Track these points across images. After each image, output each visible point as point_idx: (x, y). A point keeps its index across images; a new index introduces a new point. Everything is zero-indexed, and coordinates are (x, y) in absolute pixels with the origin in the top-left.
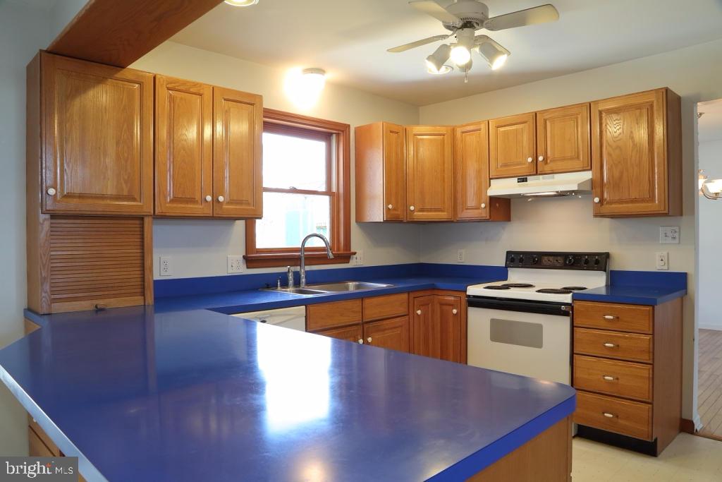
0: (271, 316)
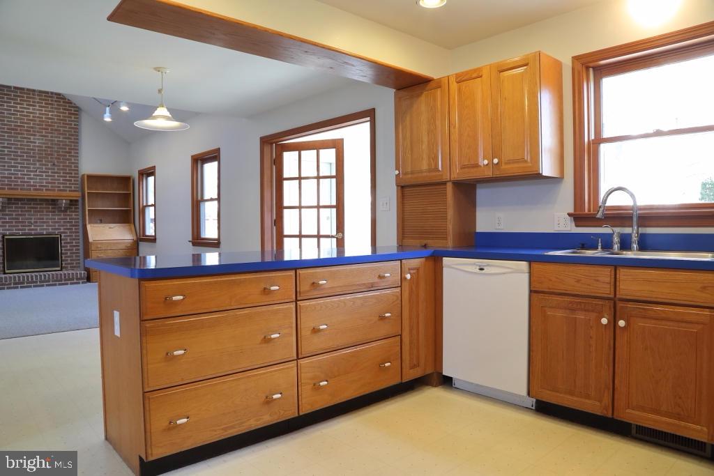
0: (488, 265)
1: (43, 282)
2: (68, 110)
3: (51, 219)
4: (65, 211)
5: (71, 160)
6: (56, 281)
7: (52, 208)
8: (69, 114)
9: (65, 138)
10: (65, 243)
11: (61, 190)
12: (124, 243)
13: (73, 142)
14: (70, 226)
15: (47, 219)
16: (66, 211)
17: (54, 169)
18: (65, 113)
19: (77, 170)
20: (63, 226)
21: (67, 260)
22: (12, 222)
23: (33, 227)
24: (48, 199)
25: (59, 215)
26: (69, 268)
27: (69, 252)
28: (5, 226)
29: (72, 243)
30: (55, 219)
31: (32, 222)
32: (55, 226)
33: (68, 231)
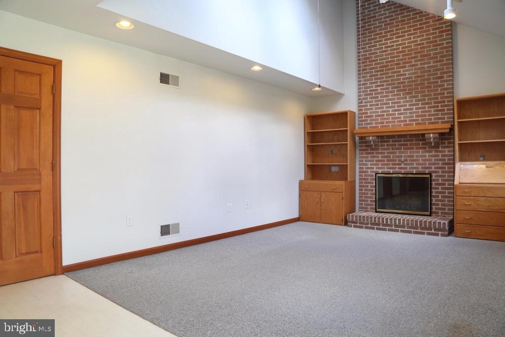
2: (438, 28)
3: (422, 156)
4: (436, 147)
5: (444, 85)
7: (422, 144)
9: (437, 62)
10: (435, 184)
11: (432, 123)
14: (443, 164)
15: (417, 156)
16: (438, 147)
17: (425, 100)
18: (436, 33)
20: (435, 164)
21: (438, 205)
22: (384, 161)
23: (403, 166)
24: (419, 134)
25: (429, 152)
26: (440, 214)
27: (440, 195)
28: (378, 165)
29: (444, 184)
30: (425, 156)
31: (403, 160)
32: (425, 164)
33: (440, 170)
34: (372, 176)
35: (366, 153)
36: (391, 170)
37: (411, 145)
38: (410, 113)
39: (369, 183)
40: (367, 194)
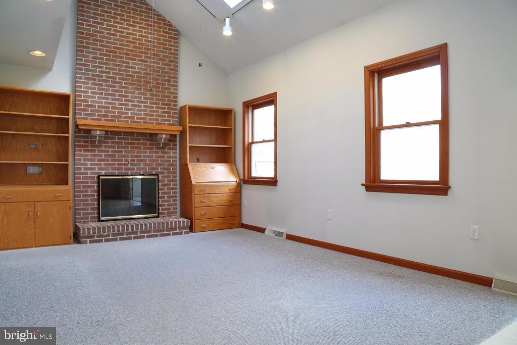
1: (144, 232)
2: (168, 33)
3: (149, 157)
4: (163, 148)
5: (170, 89)
6: (157, 231)
7: (150, 144)
8: (169, 37)
9: (165, 64)
10: (162, 185)
11: (159, 124)
12: (228, 186)
13: (173, 70)
14: (168, 165)
15: (144, 157)
17: (153, 99)
18: (165, 37)
19: (176, 101)
20: (161, 165)
21: (164, 205)
22: (108, 160)
23: (129, 166)
24: (146, 133)
25: (156, 153)
26: (166, 215)
27: (166, 196)
28: (101, 165)
29: (169, 185)
30: (152, 157)
31: (129, 160)
32: (152, 165)
33: (166, 171)
34: (93, 178)
35: (85, 151)
36: (117, 171)
37: (138, 144)
38: (138, 110)
39: (89, 187)
40: (87, 200)
